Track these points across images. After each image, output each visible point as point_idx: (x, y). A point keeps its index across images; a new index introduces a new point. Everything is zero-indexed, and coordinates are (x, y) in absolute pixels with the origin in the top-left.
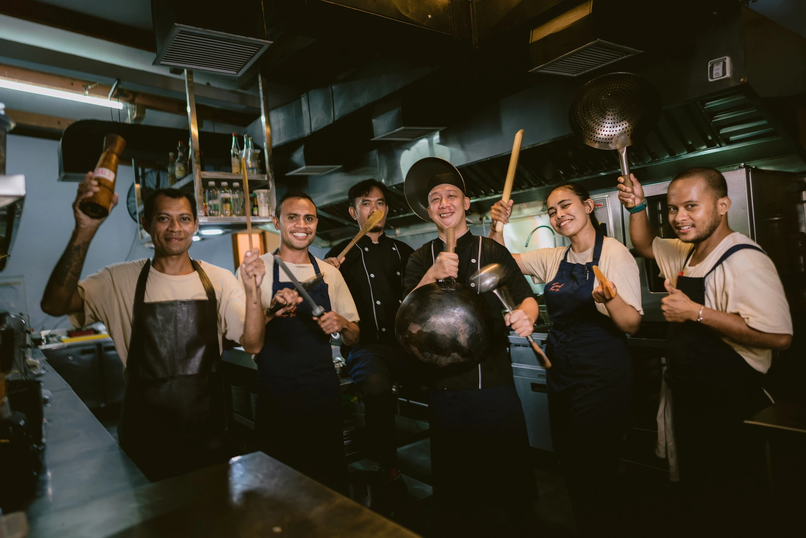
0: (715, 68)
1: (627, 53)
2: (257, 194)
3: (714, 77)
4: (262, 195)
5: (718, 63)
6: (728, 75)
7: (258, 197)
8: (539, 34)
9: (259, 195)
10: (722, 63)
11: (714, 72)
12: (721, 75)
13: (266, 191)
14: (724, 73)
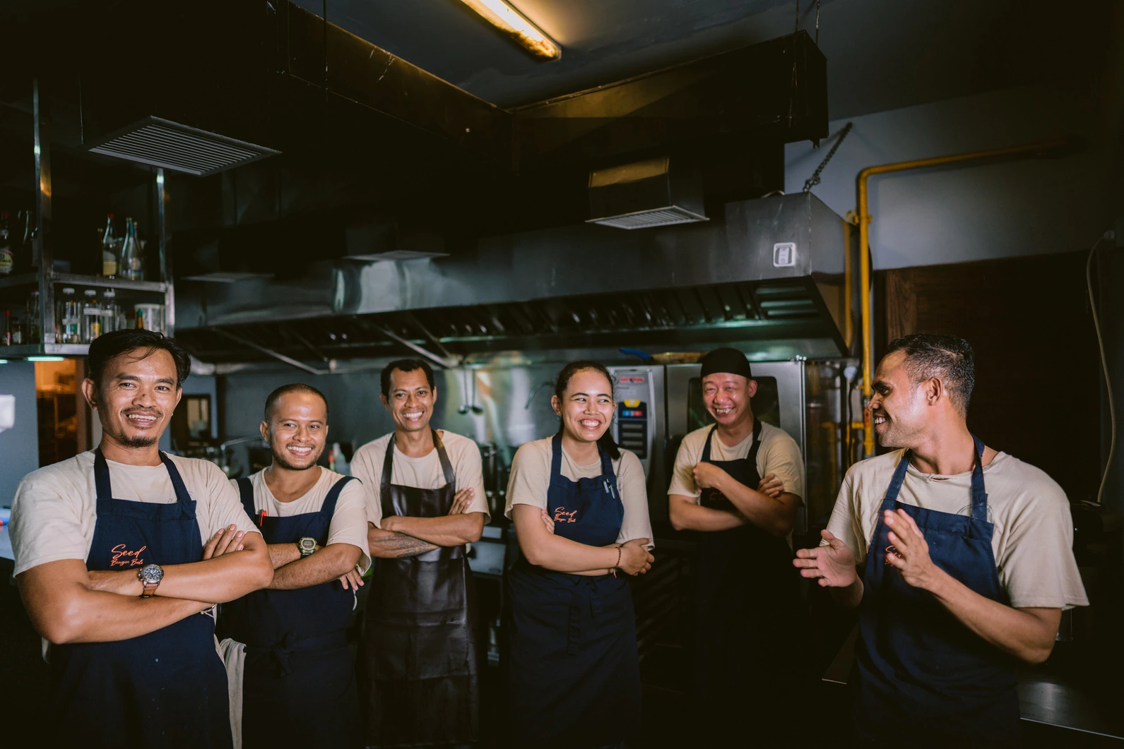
0: (781, 253)
1: (692, 217)
2: (142, 310)
3: (780, 262)
4: (150, 313)
5: (784, 248)
6: (793, 263)
7: (144, 316)
8: (601, 179)
9: (146, 310)
10: (788, 250)
11: (780, 258)
12: (787, 261)
13: (157, 307)
14: (790, 261)
